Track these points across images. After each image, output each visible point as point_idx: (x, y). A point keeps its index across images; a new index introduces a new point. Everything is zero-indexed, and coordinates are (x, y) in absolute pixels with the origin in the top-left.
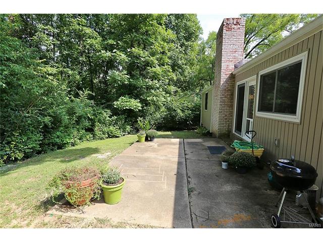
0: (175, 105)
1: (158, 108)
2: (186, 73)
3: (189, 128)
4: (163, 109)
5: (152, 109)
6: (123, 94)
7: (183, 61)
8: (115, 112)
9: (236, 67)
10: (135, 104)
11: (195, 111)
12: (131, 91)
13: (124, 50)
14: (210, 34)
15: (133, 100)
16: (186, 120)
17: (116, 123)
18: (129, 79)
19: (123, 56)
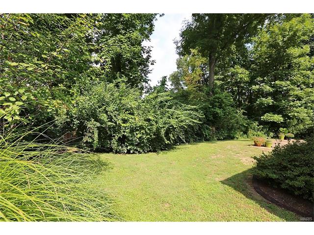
6: (268, 112)
8: (261, 123)
10: (278, 118)
13: (269, 83)
15: (276, 115)
17: (262, 130)
18: (273, 102)
19: (268, 88)
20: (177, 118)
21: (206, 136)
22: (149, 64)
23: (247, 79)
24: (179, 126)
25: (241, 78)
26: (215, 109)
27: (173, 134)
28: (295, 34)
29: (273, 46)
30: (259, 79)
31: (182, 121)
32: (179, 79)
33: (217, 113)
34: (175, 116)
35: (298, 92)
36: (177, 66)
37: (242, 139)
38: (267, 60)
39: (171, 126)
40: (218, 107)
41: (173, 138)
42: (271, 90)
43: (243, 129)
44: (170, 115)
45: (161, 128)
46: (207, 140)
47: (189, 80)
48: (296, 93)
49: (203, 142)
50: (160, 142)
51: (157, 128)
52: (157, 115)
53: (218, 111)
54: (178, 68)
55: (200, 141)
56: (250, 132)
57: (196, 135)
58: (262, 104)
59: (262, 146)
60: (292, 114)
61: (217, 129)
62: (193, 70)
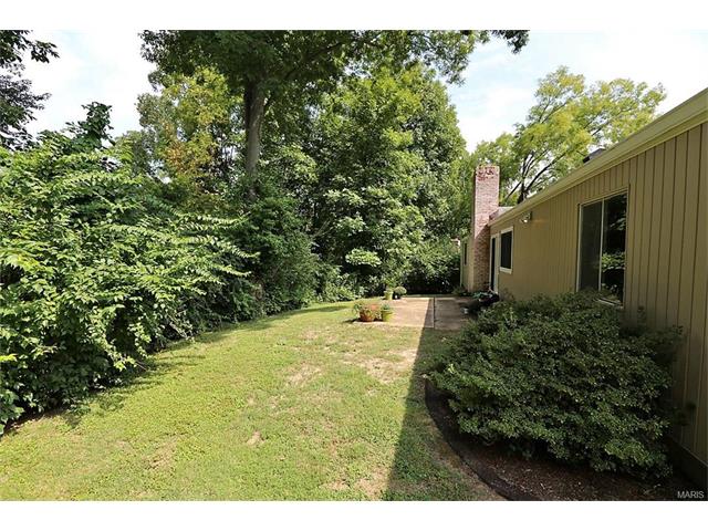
0: (424, 258)
1: (400, 262)
2: (440, 210)
3: (445, 291)
4: (407, 263)
5: (392, 263)
6: (356, 245)
7: (436, 192)
8: (347, 268)
9: (491, 218)
10: (370, 258)
11: (453, 266)
12: (364, 240)
13: (356, 188)
14: (478, 147)
15: (369, 253)
16: (440, 280)
17: (348, 283)
18: (364, 227)
19: (356, 197)
20: (160, 260)
21: (242, 306)
22: (26, 54)
23: (313, 177)
24: (176, 292)
25: (301, 174)
26: (265, 235)
27: (144, 322)
28: (393, 107)
29: (362, 117)
30: (339, 178)
31: (180, 273)
32: (145, 153)
33: (271, 247)
34: (154, 254)
35: (400, 211)
36: (139, 116)
37: (318, 306)
38: (348, 144)
39: (136, 294)
40: (274, 232)
41: (148, 339)
42: (362, 202)
43: (315, 281)
44: (130, 250)
45: (90, 306)
46: (244, 319)
47: (180, 160)
48: (395, 211)
49: (236, 328)
50: (83, 362)
51: (65, 306)
52: (61, 248)
53: (276, 240)
54: (143, 122)
55: (228, 324)
56: (329, 287)
57: (213, 307)
58: (347, 229)
59: (376, 320)
60: (392, 249)
61: (267, 287)
62: (189, 136)
